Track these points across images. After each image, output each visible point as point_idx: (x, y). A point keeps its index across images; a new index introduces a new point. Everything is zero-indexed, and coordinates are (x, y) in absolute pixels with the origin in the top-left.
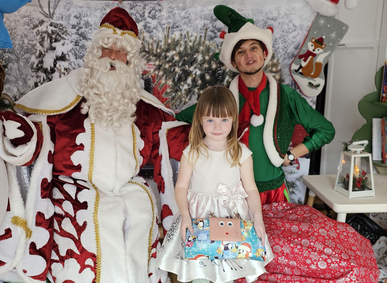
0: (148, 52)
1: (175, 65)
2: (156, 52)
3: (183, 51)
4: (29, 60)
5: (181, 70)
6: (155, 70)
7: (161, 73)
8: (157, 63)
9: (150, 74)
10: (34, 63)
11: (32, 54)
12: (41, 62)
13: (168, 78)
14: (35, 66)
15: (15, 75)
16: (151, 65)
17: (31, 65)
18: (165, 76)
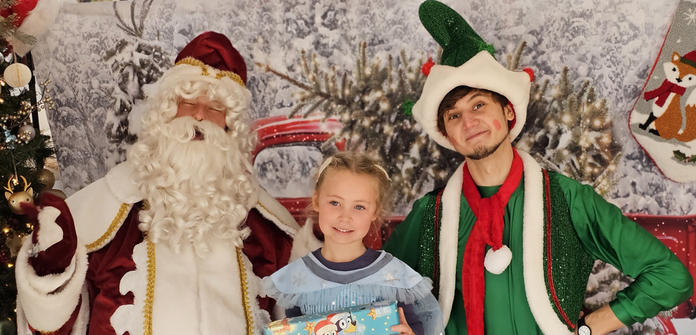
0: (327, 96)
1: (381, 120)
2: (343, 95)
3: (397, 91)
4: (103, 119)
5: (395, 131)
6: (344, 130)
7: (356, 137)
8: (346, 117)
9: (334, 140)
10: (113, 125)
11: (108, 108)
12: (125, 123)
13: (370, 148)
14: (114, 130)
15: (83, 148)
16: (335, 120)
17: (107, 128)
18: (365, 142)
